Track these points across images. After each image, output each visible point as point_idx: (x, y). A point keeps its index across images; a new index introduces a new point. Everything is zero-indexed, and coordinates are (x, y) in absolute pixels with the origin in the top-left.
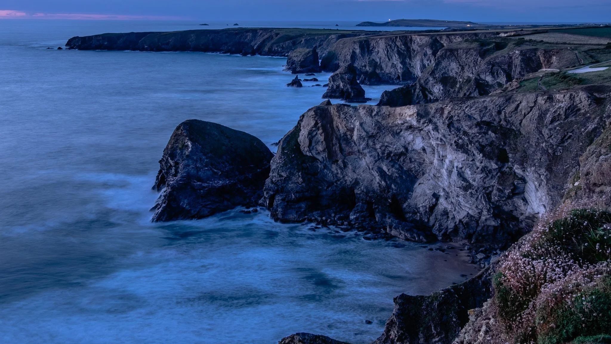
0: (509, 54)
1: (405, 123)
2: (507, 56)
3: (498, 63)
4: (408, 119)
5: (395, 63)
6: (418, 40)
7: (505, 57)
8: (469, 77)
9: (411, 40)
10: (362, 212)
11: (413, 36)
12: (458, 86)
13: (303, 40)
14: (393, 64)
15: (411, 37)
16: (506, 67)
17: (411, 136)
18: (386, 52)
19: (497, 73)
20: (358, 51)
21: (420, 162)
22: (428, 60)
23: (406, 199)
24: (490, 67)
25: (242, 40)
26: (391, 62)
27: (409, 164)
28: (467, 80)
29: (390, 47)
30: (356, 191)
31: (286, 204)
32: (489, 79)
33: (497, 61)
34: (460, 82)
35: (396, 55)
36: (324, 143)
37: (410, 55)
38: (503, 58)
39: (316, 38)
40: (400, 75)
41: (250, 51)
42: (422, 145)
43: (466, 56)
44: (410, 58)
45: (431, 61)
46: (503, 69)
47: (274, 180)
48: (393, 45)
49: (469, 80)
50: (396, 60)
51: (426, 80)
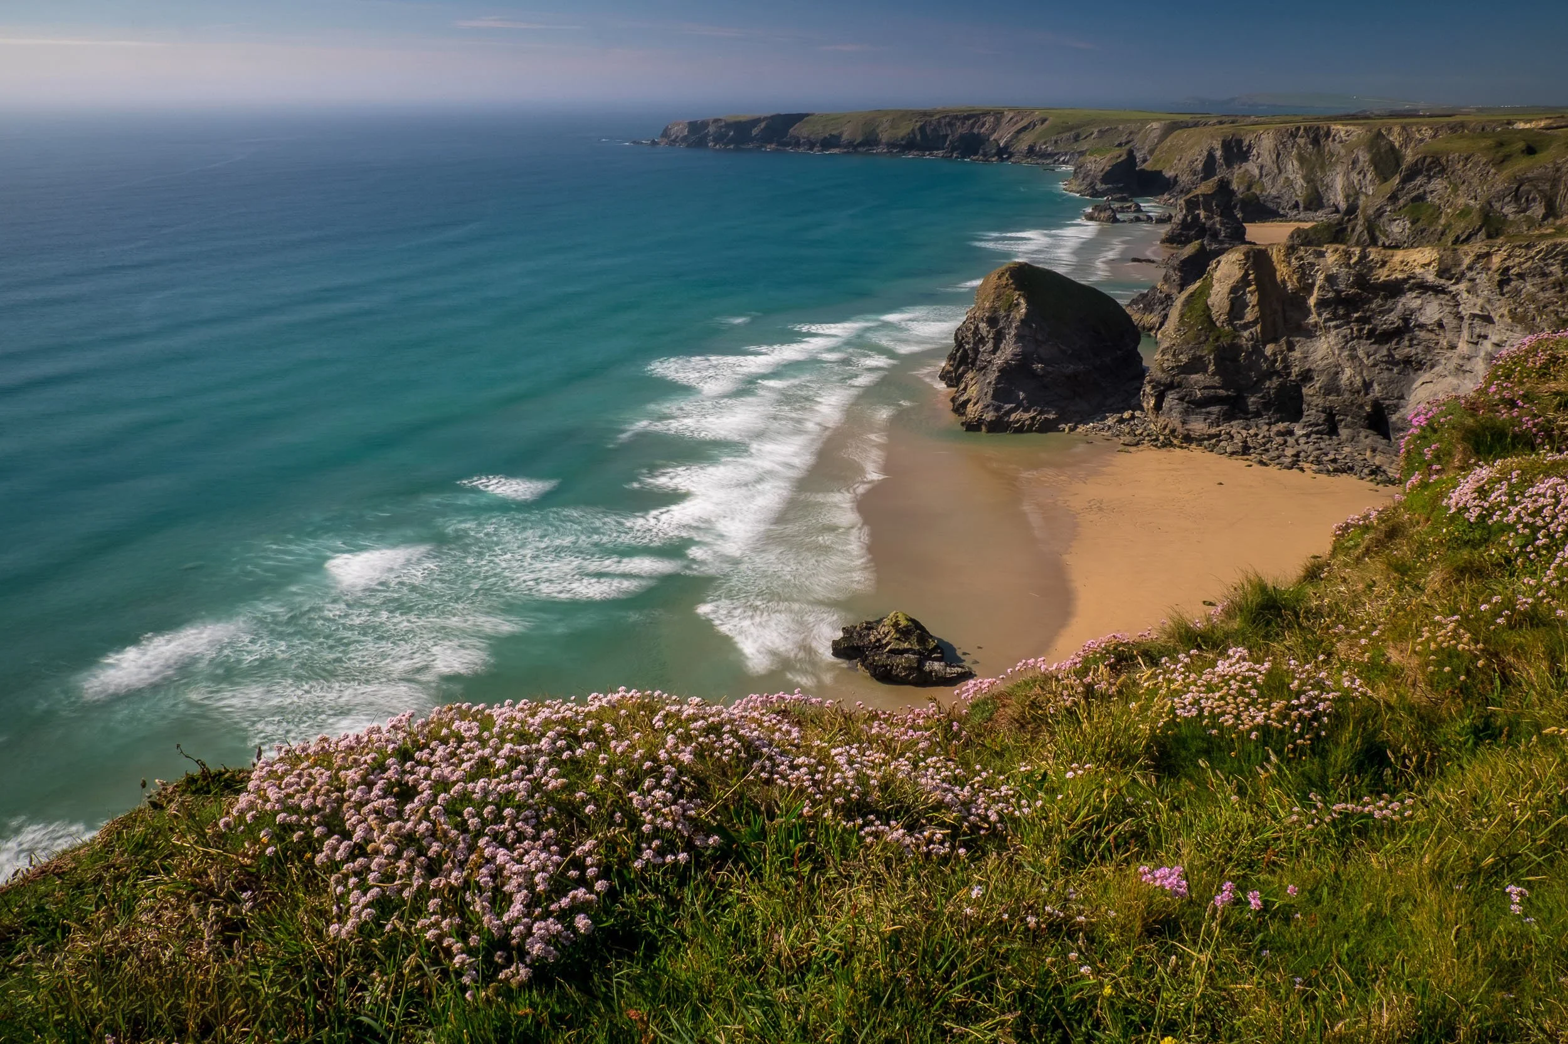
0: (1555, 163)
1: (1410, 278)
2: (1550, 166)
3: (1529, 180)
4: (1418, 271)
5: (1291, 177)
6: (1342, 133)
7: (1546, 168)
8: (1467, 205)
9: (1328, 134)
10: (1317, 425)
11: (1333, 127)
12: (1443, 221)
13: (1096, 131)
14: (1287, 178)
15: (1329, 128)
16: (1547, 187)
17: (1419, 301)
18: (1274, 157)
19: (1527, 199)
20: (1218, 154)
21: (1428, 347)
22: (1359, 173)
23: (1396, 408)
24: (1515, 186)
25: (975, 131)
26: (1284, 175)
27: (1408, 349)
28: (1462, 211)
29: (1285, 147)
30: (1304, 390)
31: (1185, 405)
32: (1510, 210)
33: (1530, 175)
34: (1447, 214)
35: (1295, 163)
36: (1257, 308)
37: (1323, 162)
38: (1542, 170)
39: (1121, 127)
40: (1301, 201)
41: (994, 151)
42: (1436, 317)
43: (1465, 165)
44: (1322, 167)
45: (1365, 176)
46: (1540, 191)
47: (1165, 365)
48: (1289, 144)
49: (1465, 212)
50: (1293, 169)
51: (1378, 209)
